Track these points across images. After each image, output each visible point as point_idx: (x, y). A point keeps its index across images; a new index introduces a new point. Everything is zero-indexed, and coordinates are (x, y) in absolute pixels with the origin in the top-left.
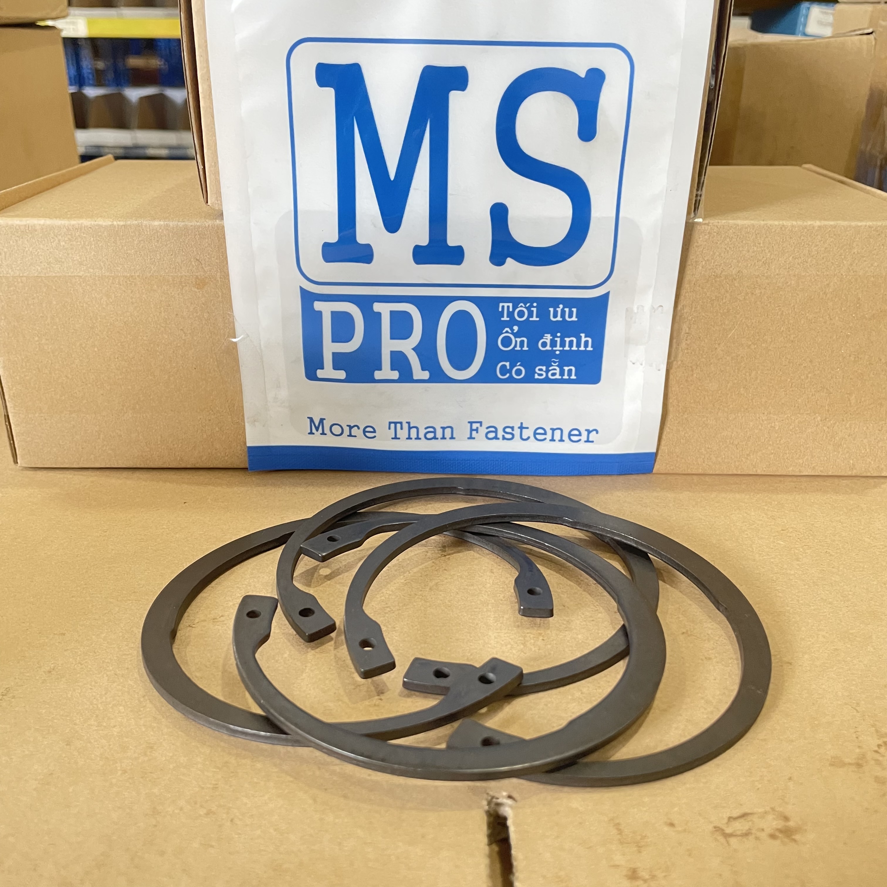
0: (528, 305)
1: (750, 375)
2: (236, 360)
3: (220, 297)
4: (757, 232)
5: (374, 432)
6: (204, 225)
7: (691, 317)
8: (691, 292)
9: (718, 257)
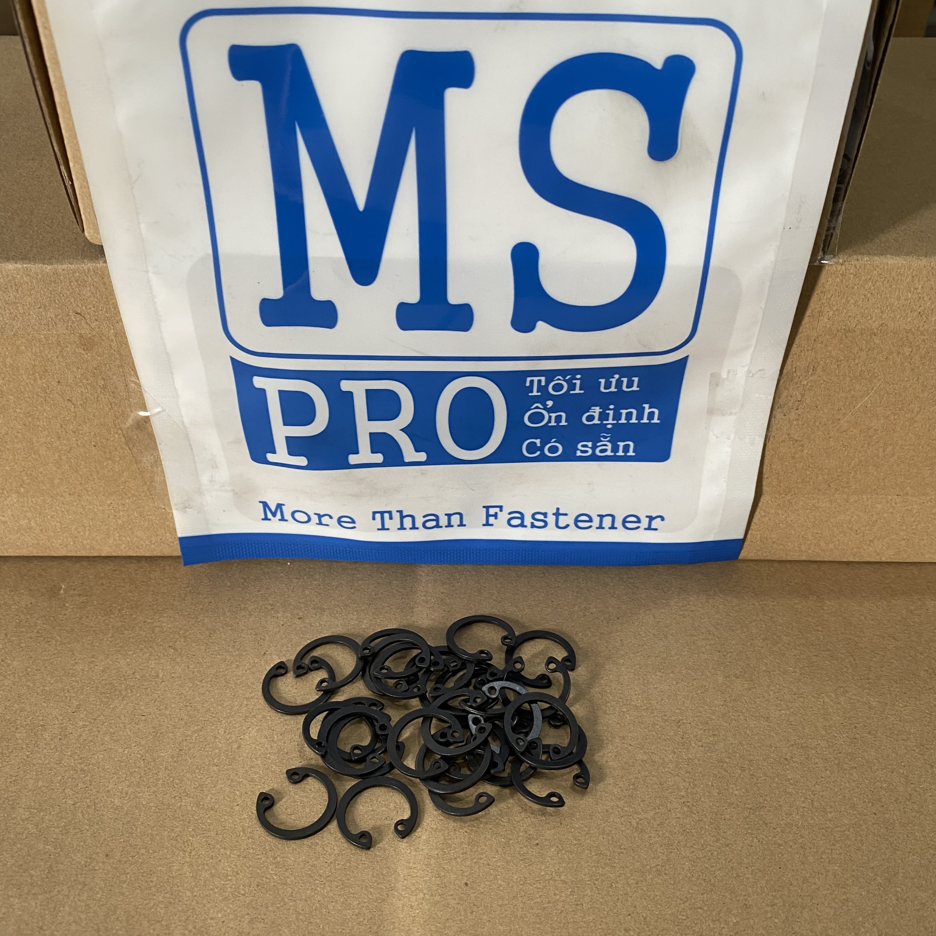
0: (568, 377)
2: (151, 436)
3: (118, 361)
5: (353, 522)
6: (82, 269)
7: (805, 382)
8: (808, 351)
9: (853, 306)
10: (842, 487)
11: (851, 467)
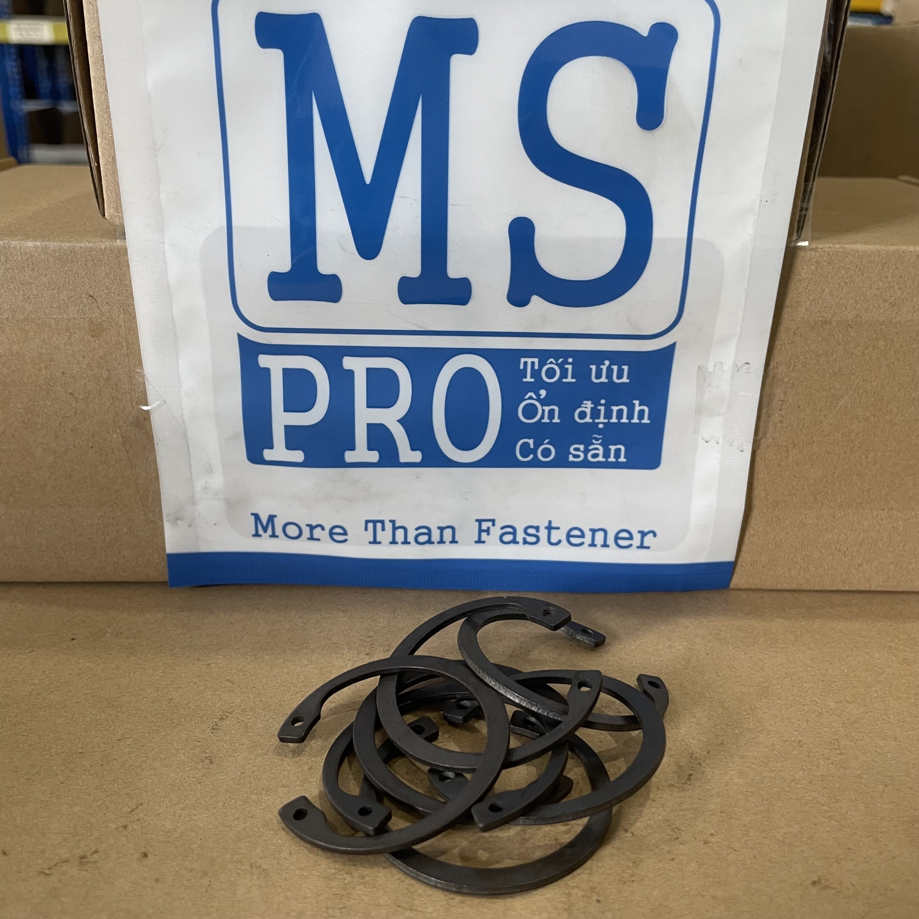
0: (561, 360)
1: (867, 458)
2: (149, 436)
3: (125, 349)
4: (884, 261)
5: (345, 533)
6: (99, 247)
7: (788, 378)
8: (788, 344)
9: (828, 296)
10: (828, 499)
11: (835, 477)
